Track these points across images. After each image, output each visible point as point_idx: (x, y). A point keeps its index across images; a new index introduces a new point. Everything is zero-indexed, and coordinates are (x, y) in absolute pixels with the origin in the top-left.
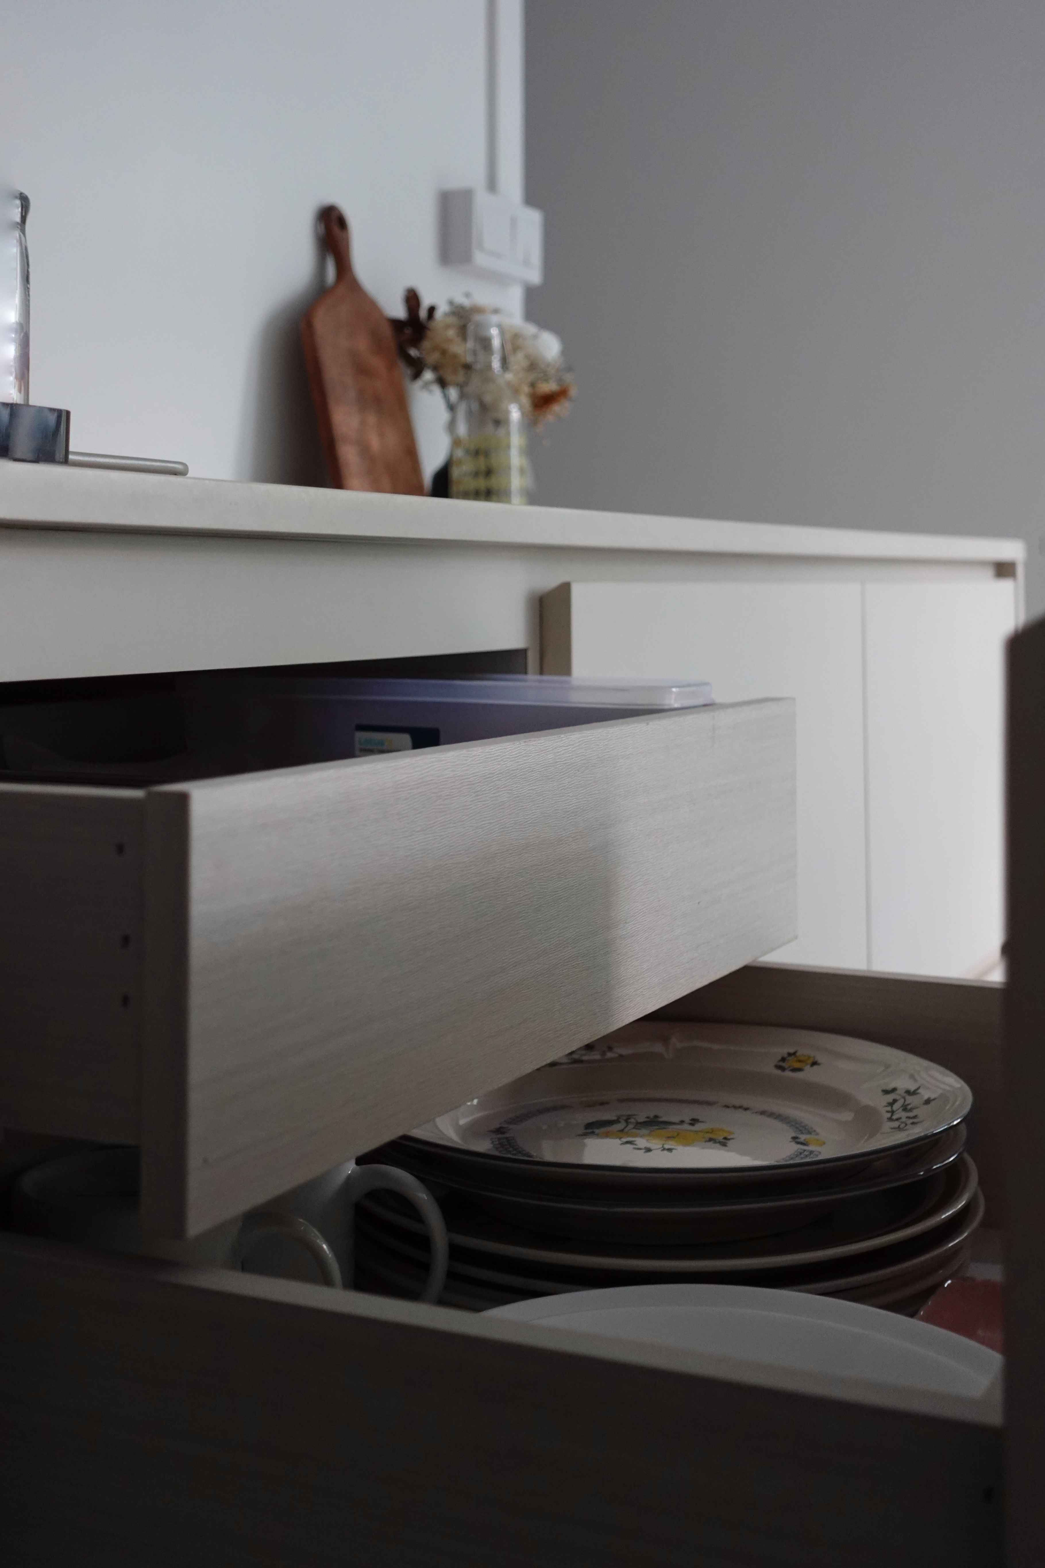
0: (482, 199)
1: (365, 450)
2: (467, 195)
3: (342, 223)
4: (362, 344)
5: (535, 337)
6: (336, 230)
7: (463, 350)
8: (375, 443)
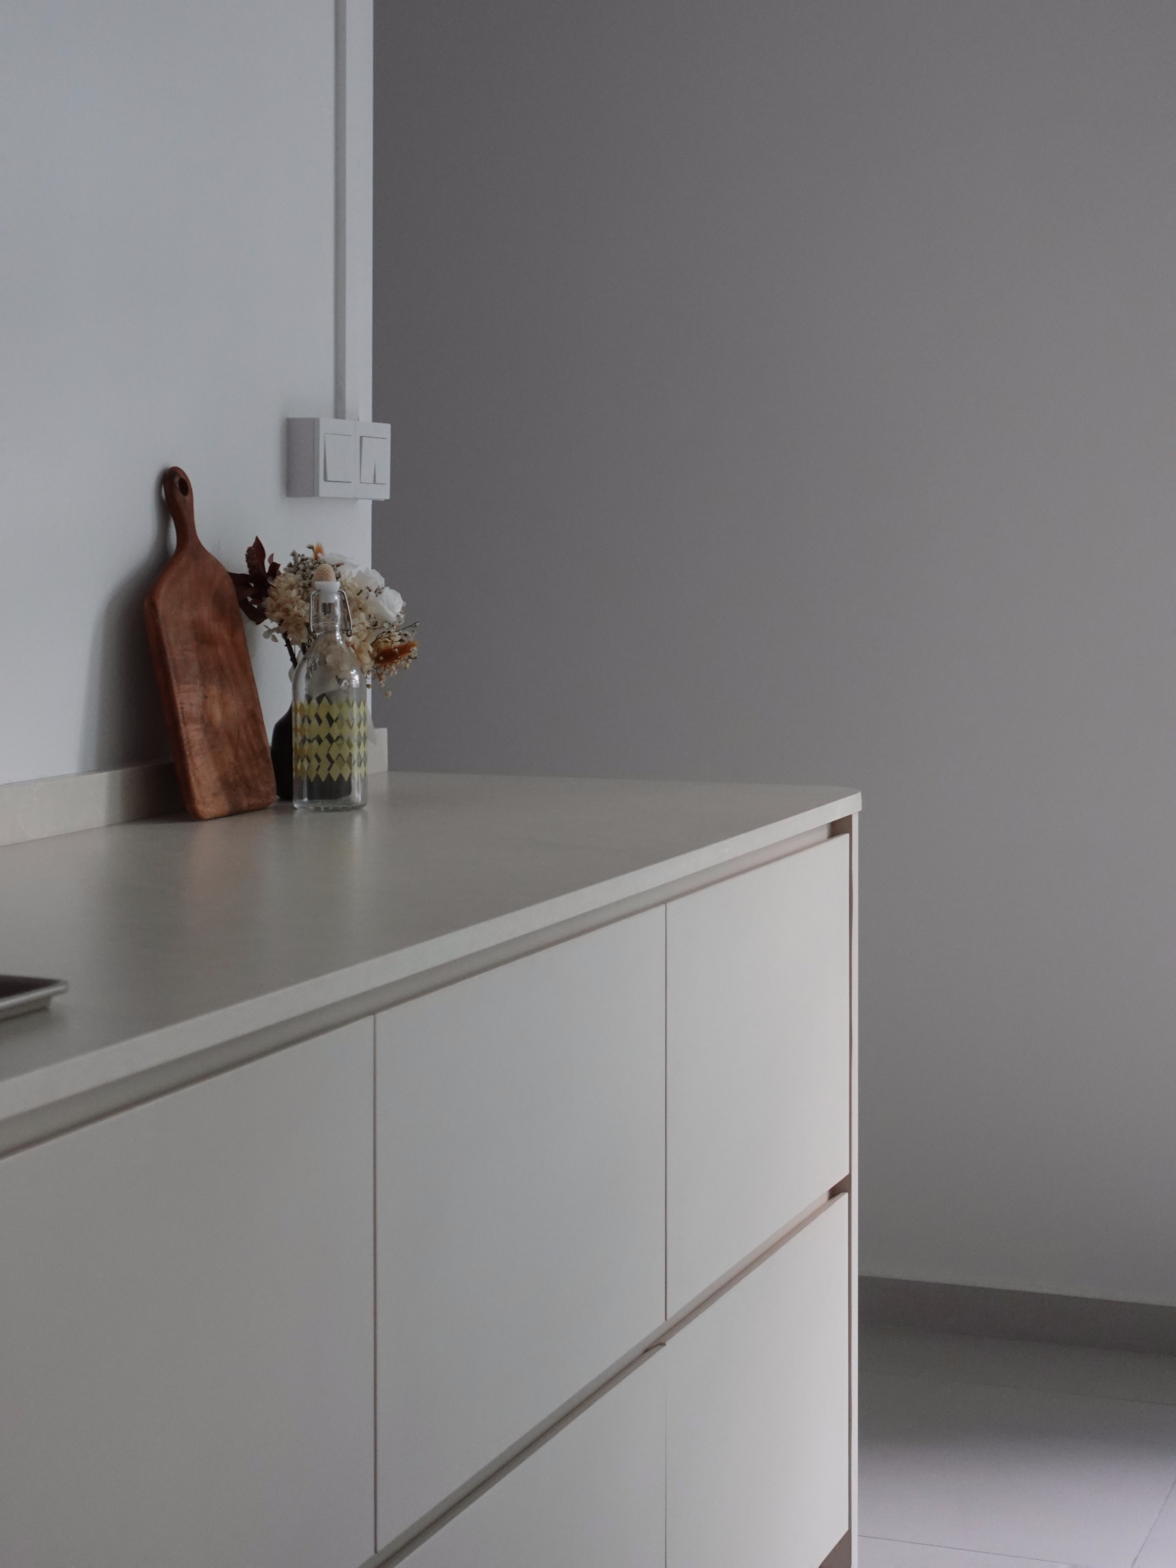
0: (328, 425)
1: (207, 724)
2: (313, 424)
3: (185, 486)
4: (205, 612)
5: (378, 592)
6: (179, 495)
7: (305, 610)
8: (218, 715)
